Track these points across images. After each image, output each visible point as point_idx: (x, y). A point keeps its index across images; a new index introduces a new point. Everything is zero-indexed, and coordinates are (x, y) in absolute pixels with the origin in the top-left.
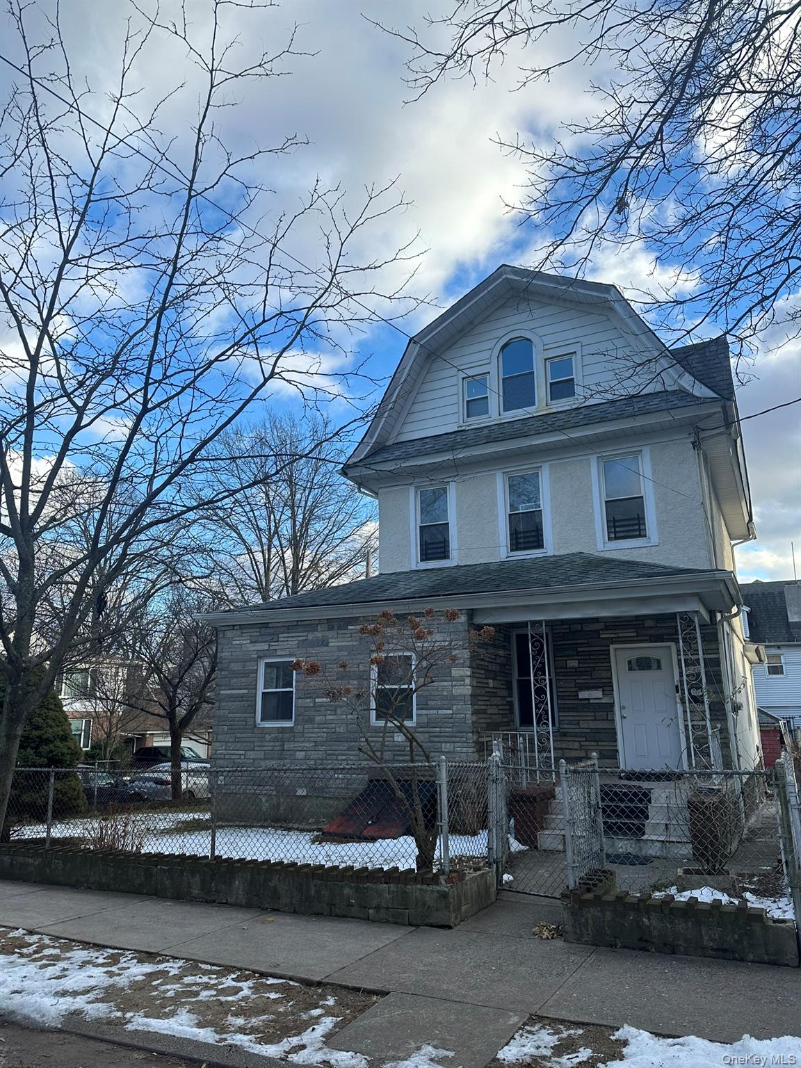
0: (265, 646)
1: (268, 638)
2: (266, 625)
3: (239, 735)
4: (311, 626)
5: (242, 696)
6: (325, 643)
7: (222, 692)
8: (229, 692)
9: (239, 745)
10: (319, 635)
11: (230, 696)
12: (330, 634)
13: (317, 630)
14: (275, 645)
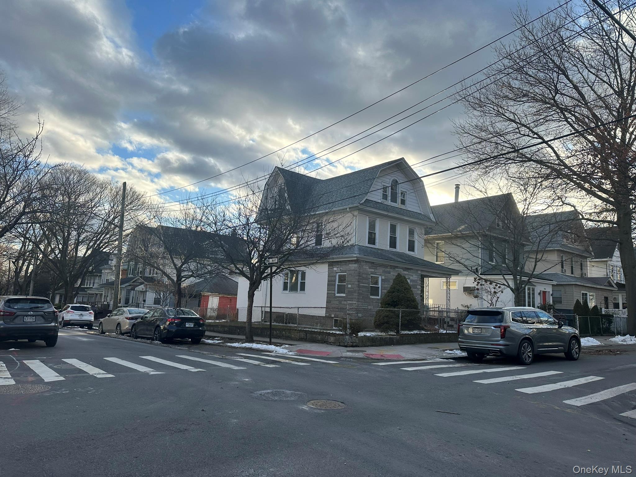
0: (373, 270)
1: (374, 268)
2: (373, 263)
3: (366, 300)
4: (386, 266)
5: (366, 286)
6: (389, 273)
7: (360, 284)
8: (363, 285)
9: (366, 303)
10: (388, 270)
12: (391, 270)
13: (387, 268)
14: (376, 271)
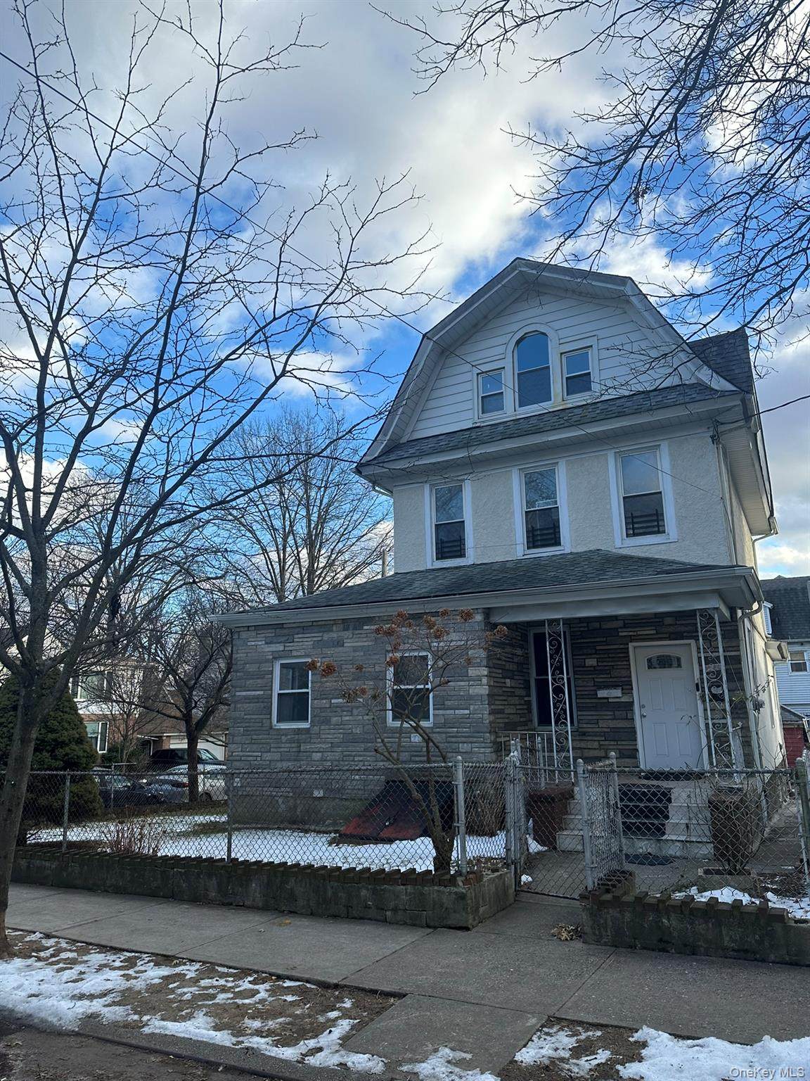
0: (280, 647)
1: (283, 639)
2: (281, 626)
3: (255, 737)
4: (325, 626)
5: (258, 697)
6: (340, 643)
7: (238, 694)
8: (244, 693)
9: (255, 747)
10: (335, 635)
11: (246, 698)
12: (345, 634)
13: (332, 631)
14: (290, 646)
